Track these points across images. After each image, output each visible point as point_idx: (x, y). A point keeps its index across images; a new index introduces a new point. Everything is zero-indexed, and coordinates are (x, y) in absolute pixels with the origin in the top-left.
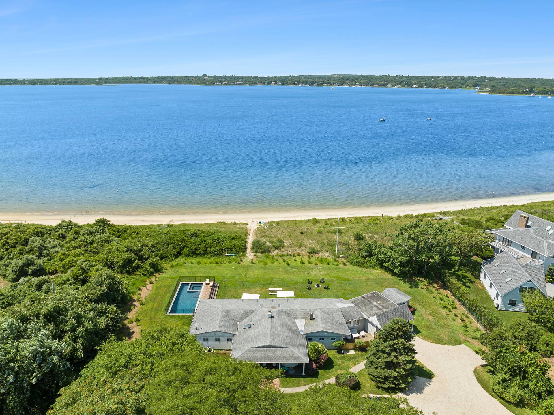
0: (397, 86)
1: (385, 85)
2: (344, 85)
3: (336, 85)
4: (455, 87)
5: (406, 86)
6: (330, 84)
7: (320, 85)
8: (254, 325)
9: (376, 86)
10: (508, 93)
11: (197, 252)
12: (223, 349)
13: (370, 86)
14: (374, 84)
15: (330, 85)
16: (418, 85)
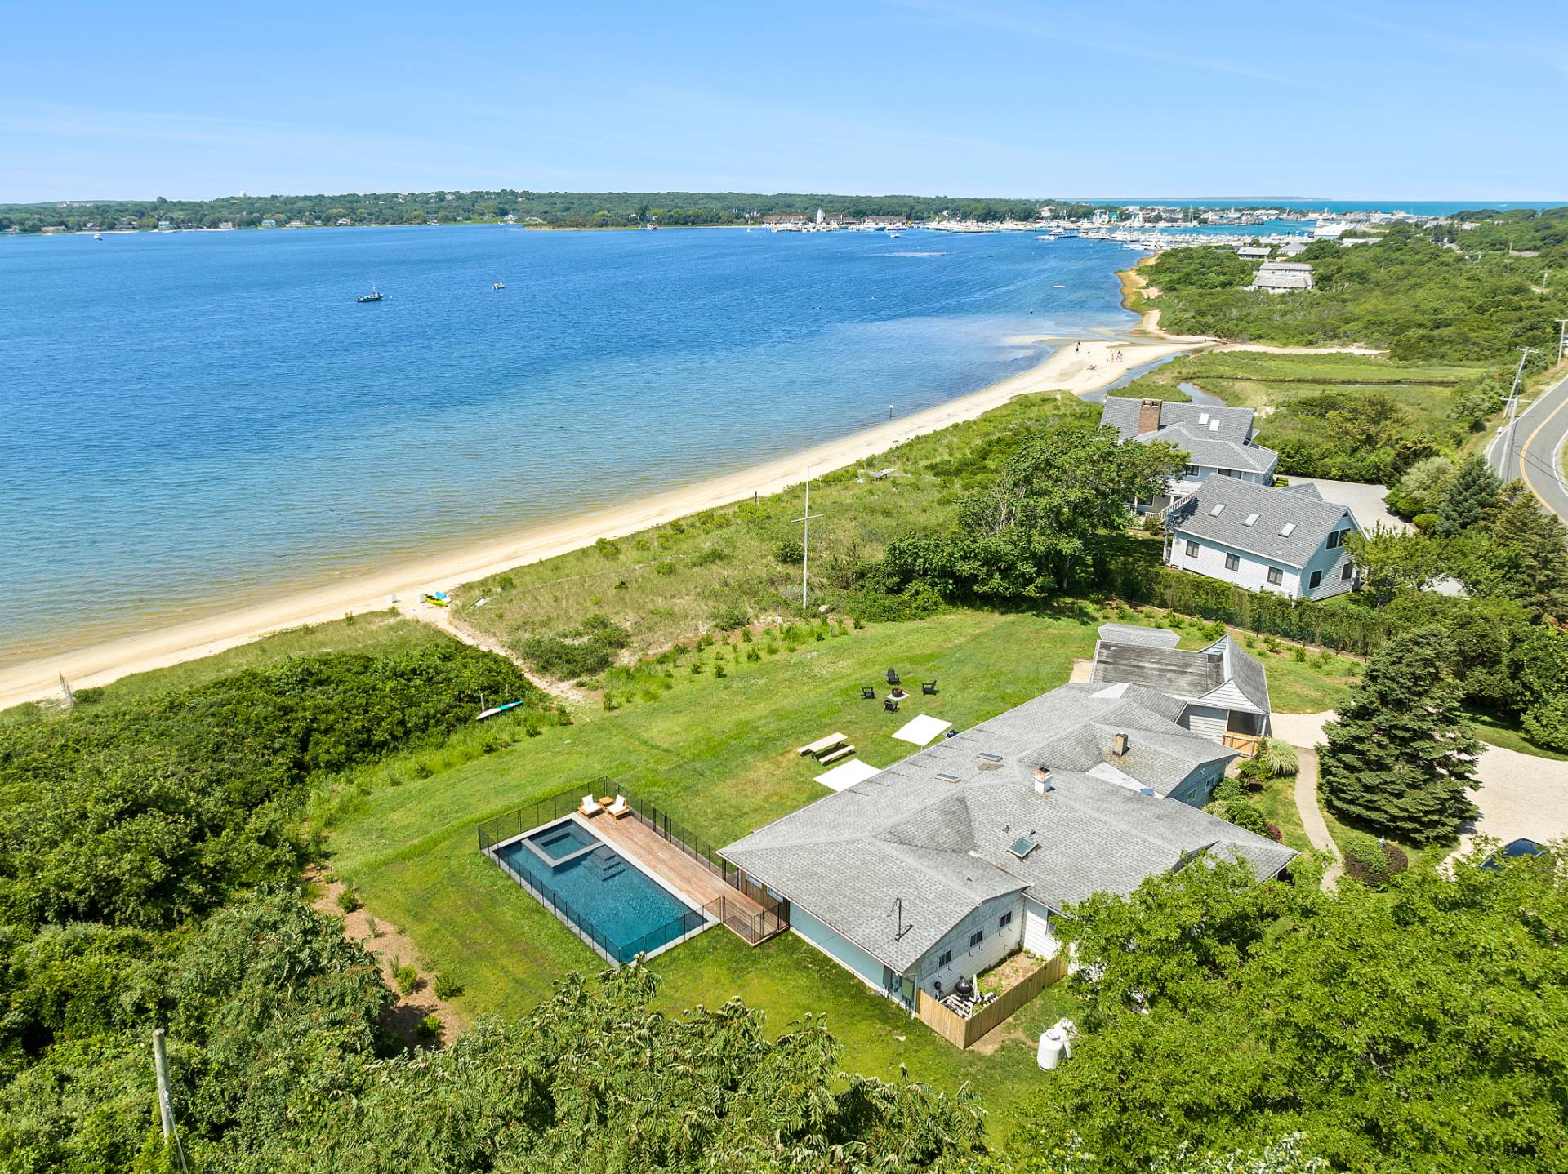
0: (293, 223)
1: (254, 223)
2: (119, 229)
3: (91, 229)
4: (455, 220)
5: (318, 222)
6: (66, 226)
7: (32, 232)
8: (1033, 833)
9: (226, 228)
10: (595, 225)
11: (378, 736)
12: (987, 966)
13: (209, 227)
14: (220, 220)
15: (69, 228)
16: (352, 219)
